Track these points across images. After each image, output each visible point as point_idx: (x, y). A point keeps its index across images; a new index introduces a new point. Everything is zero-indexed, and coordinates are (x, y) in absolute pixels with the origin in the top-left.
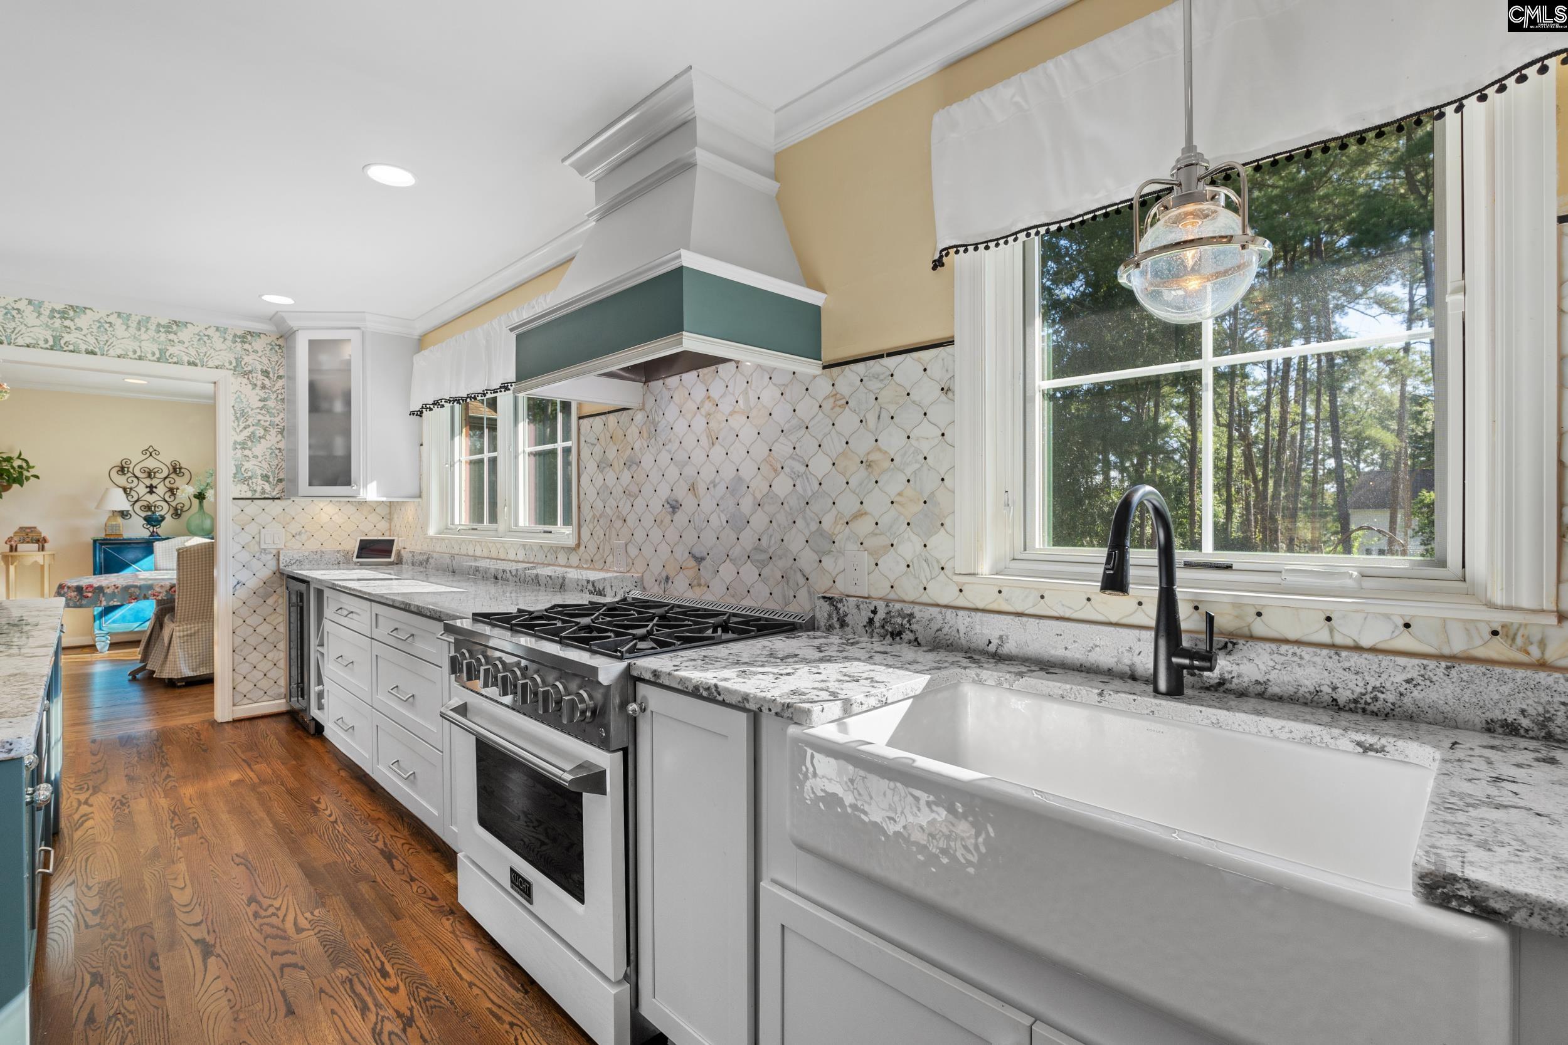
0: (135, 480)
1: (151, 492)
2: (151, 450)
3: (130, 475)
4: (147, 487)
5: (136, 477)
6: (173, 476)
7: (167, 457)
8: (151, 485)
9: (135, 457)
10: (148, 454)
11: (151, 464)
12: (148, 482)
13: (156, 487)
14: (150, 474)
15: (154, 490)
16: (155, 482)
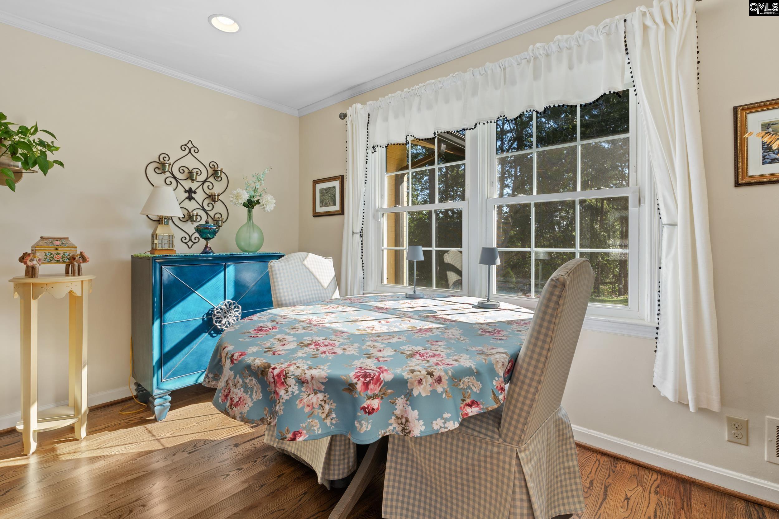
0: (174, 181)
1: (190, 198)
2: (190, 145)
3: (168, 174)
4: (186, 191)
5: (175, 178)
6: (211, 179)
7: (206, 156)
8: (190, 189)
9: (175, 153)
10: (187, 150)
11: (190, 163)
12: (188, 184)
13: (195, 193)
14: (191, 176)
15: (193, 195)
16: (194, 186)
